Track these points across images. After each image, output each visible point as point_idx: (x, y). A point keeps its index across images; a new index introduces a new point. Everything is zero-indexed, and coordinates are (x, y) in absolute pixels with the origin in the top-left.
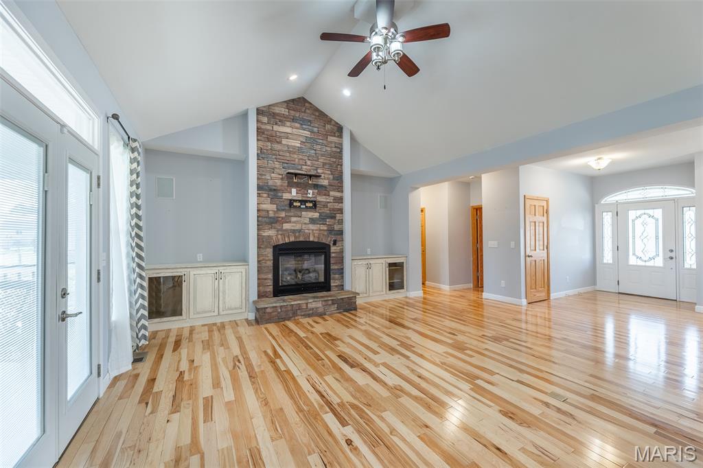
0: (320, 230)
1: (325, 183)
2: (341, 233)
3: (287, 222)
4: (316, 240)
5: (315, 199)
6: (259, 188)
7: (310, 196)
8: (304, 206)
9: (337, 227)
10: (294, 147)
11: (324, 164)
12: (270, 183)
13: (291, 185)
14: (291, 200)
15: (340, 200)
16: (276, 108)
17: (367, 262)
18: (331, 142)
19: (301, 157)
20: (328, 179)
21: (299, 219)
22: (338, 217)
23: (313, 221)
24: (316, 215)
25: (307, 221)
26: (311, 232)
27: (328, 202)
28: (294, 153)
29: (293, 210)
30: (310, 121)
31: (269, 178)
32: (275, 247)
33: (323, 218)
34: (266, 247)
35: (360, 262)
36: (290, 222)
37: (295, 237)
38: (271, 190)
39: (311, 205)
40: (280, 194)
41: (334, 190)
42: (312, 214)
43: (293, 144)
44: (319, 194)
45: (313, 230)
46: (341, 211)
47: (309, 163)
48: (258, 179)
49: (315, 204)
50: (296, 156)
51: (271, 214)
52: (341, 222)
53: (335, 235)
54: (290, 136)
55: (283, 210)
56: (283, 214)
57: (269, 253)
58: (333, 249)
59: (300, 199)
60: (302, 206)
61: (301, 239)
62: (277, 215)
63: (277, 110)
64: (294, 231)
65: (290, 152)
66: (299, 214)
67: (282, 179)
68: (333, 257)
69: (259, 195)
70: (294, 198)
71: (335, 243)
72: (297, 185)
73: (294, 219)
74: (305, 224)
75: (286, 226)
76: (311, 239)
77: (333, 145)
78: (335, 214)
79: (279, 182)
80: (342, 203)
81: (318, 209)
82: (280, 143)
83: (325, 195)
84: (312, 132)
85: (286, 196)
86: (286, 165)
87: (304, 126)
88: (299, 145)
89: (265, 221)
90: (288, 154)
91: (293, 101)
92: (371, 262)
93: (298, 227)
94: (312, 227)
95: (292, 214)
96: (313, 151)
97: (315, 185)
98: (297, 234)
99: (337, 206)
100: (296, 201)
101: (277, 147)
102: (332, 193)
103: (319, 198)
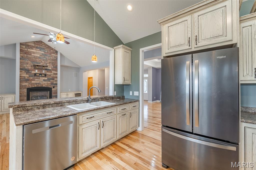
0: (48, 83)
1: (50, 68)
2: (57, 84)
3: (33, 81)
4: (46, 86)
5: (46, 74)
6: (21, 69)
7: (44, 72)
8: (41, 76)
9: (54, 83)
10: (37, 57)
11: (50, 63)
12: (26, 68)
13: (35, 69)
14: (35, 74)
15: (57, 74)
16: (29, 43)
17: (67, 93)
18: (53, 56)
19: (40, 60)
20: (51, 67)
21: (39, 80)
22: (55, 79)
23: (44, 80)
24: (46, 78)
25: (42, 80)
26: (44, 84)
27: (51, 75)
28: (37, 58)
29: (36, 77)
30: (44, 49)
31: (26, 66)
32: (28, 89)
33: (49, 80)
34: (24, 89)
35: (64, 93)
36: (35, 81)
37: (37, 85)
38: (26, 70)
39: (44, 75)
40: (30, 72)
41: (54, 71)
42: (45, 78)
43: (36, 56)
44: (47, 72)
45: (45, 83)
46: (57, 77)
47: (43, 62)
48: (20, 66)
49: (45, 75)
50: (37, 59)
51: (26, 78)
52: (57, 81)
53: (54, 85)
54: (35, 53)
55: (31, 77)
56: (32, 78)
57: (25, 91)
58: (53, 89)
59: (39, 73)
60: (40, 76)
61: (40, 86)
62: (29, 78)
63: (29, 44)
64: (36, 84)
65: (35, 58)
66: (39, 78)
67: (31, 67)
68: (53, 92)
69: (20, 72)
70: (36, 73)
71: (54, 87)
72: (38, 69)
73: (36, 80)
74: (41, 81)
75: (33, 82)
76: (44, 86)
77: (54, 57)
79: (30, 68)
80: (57, 75)
81: (47, 77)
82: (31, 55)
83: (50, 72)
84: (45, 52)
85: (33, 72)
86: (33, 62)
87: (41, 50)
88: (39, 56)
89: (22, 80)
90: (34, 59)
91: (37, 42)
92: (68, 93)
93: (38, 82)
94: (44, 82)
95: (35, 78)
96: (45, 58)
97: (45, 69)
98: (38, 85)
99: (55, 76)
100: (37, 74)
101: (29, 56)
102: (52, 72)
103: (47, 73)
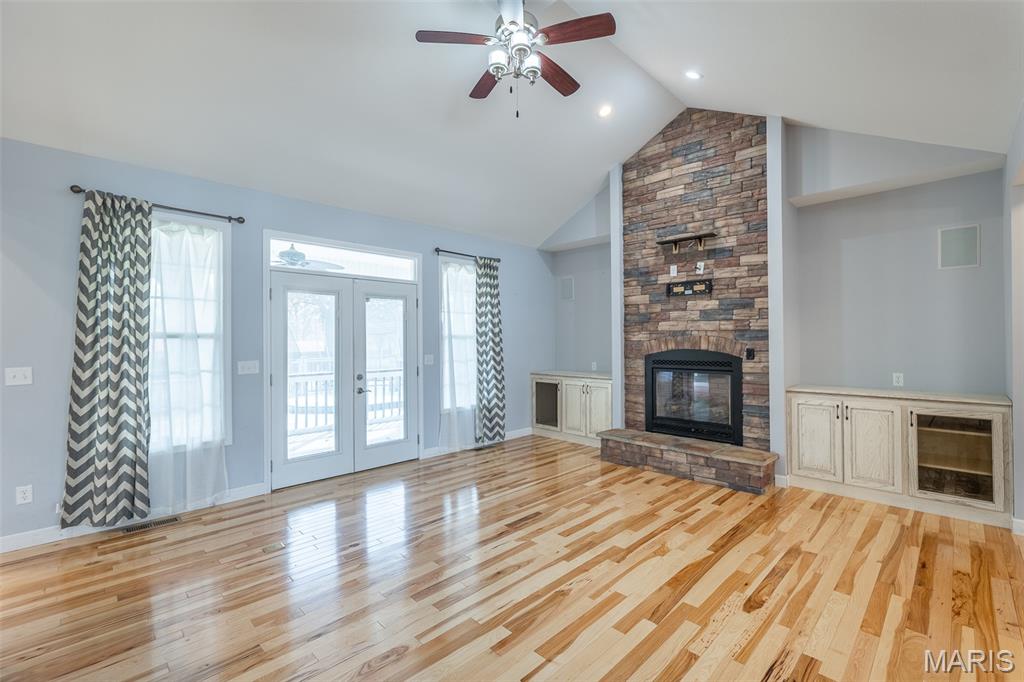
0: (720, 330)
1: (731, 242)
2: (764, 335)
3: (664, 320)
4: (712, 348)
5: (710, 277)
6: (627, 274)
7: (701, 272)
8: (690, 292)
9: (755, 325)
10: (672, 200)
11: (728, 208)
12: (641, 264)
13: (669, 261)
14: (669, 285)
15: (762, 269)
16: (648, 150)
17: (837, 401)
18: (742, 161)
19: (685, 210)
20: (736, 234)
21: (683, 313)
22: (758, 303)
23: (706, 315)
24: (713, 304)
25: (696, 315)
26: (703, 334)
27: (736, 278)
28: (674, 207)
29: (673, 300)
30: (700, 143)
31: (639, 257)
32: (648, 358)
33: (726, 309)
34: (636, 358)
35: (815, 400)
36: (668, 319)
37: (677, 343)
38: (641, 274)
39: (702, 287)
40: (653, 279)
41: (748, 253)
42: (705, 302)
43: (672, 194)
44: (717, 266)
45: (706, 331)
46: (763, 291)
47: (698, 215)
48: (625, 261)
49: (710, 286)
50: (676, 212)
51: (642, 309)
52: (763, 313)
53: (751, 339)
54: (668, 183)
55: (658, 301)
56: (658, 308)
57: (640, 365)
58: (747, 366)
59: (684, 280)
60: (686, 292)
61: (687, 346)
62: (649, 310)
63: (649, 152)
64: (674, 334)
65: (667, 209)
66: (682, 305)
67: (657, 254)
68: (748, 383)
69: (626, 284)
70: (673, 281)
71: (751, 354)
72: (677, 259)
73: (674, 314)
74: (693, 321)
75: (663, 326)
76: (704, 346)
77: (748, 165)
78: (751, 299)
79: (651, 260)
80: (767, 275)
81: (715, 293)
82: (653, 199)
83: (729, 265)
84: (705, 159)
85: (663, 279)
86: (661, 231)
87: (690, 157)
88: (681, 192)
89: (634, 319)
90: (665, 213)
91: (671, 125)
92: (848, 402)
93: (681, 326)
94: (704, 325)
95: (671, 306)
96: (708, 192)
97: (709, 251)
98: (679, 338)
99: (755, 282)
100: (676, 284)
101: (649, 207)
102: (744, 260)
103: (718, 274)
